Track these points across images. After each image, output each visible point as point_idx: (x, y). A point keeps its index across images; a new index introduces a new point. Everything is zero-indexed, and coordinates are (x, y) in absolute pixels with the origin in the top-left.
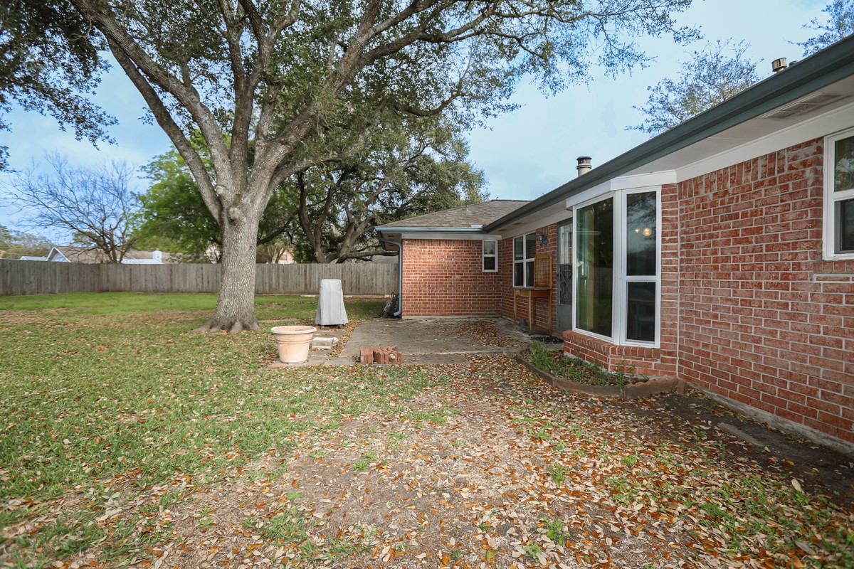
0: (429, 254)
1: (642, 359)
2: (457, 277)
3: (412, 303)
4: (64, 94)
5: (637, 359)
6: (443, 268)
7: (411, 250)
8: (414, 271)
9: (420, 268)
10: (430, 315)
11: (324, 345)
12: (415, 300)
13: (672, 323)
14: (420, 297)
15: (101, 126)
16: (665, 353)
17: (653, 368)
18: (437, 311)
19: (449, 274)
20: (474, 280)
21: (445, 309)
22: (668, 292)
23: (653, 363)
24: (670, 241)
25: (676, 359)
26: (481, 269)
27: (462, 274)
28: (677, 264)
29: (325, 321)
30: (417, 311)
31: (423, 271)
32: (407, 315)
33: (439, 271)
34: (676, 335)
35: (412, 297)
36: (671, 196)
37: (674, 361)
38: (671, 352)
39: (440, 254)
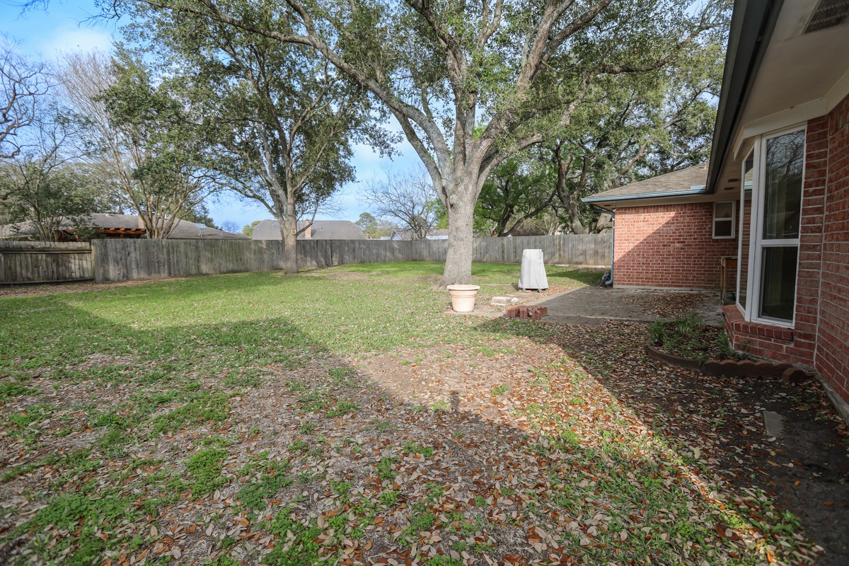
0: (644, 221)
1: (770, 340)
2: (677, 245)
3: (624, 272)
4: (373, 128)
5: (764, 339)
6: (660, 236)
7: (624, 219)
8: (627, 240)
9: (633, 237)
10: (644, 285)
11: (500, 302)
12: (628, 269)
13: (811, 298)
14: (633, 266)
15: (392, 145)
16: (800, 336)
17: (784, 353)
18: (652, 282)
19: (667, 242)
20: (699, 248)
21: (661, 279)
22: (808, 259)
23: (785, 346)
24: (815, 193)
25: (814, 345)
26: (711, 235)
27: (684, 242)
28: (822, 223)
29: (525, 286)
30: (629, 281)
31: (636, 240)
32: (618, 284)
33: (655, 239)
34: (816, 313)
35: (623, 266)
36: (820, 134)
37: (811, 346)
38: (809, 335)
39: (657, 221)
